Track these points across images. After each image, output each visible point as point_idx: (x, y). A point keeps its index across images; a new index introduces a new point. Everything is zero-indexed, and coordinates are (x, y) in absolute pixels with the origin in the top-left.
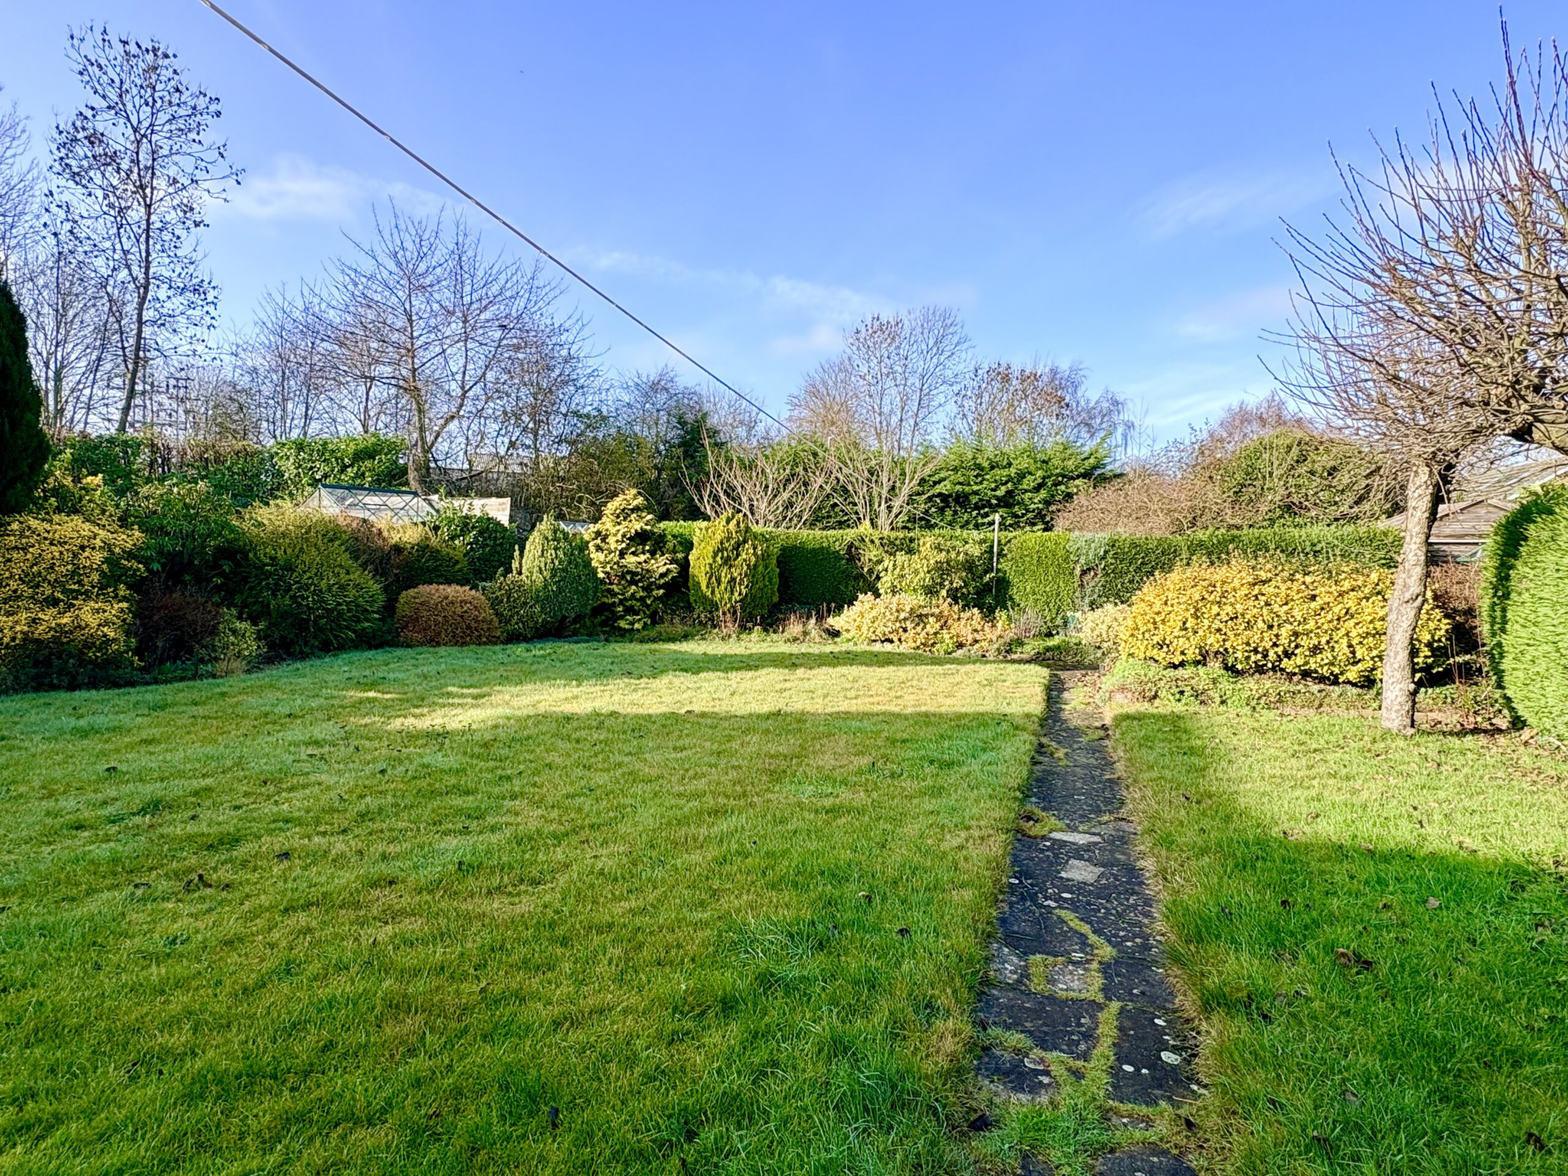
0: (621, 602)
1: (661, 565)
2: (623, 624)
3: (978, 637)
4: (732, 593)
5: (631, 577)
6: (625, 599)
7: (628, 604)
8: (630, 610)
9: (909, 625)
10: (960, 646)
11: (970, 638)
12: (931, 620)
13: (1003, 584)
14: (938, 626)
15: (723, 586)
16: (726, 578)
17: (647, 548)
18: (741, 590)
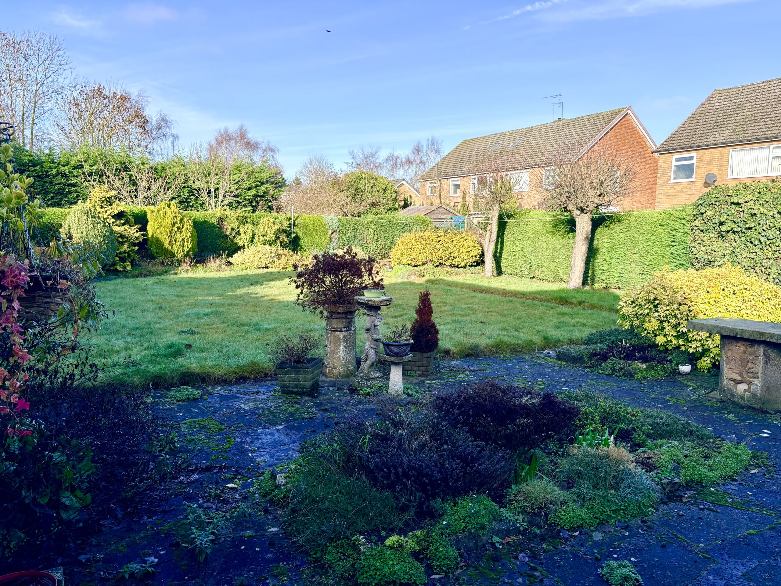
1: (134, 232)
4: (183, 247)
5: (121, 239)
6: (120, 253)
7: (122, 256)
8: (123, 260)
9: (276, 260)
12: (283, 256)
13: (297, 239)
14: (286, 259)
15: (178, 243)
16: (179, 239)
17: (123, 222)
18: (188, 245)
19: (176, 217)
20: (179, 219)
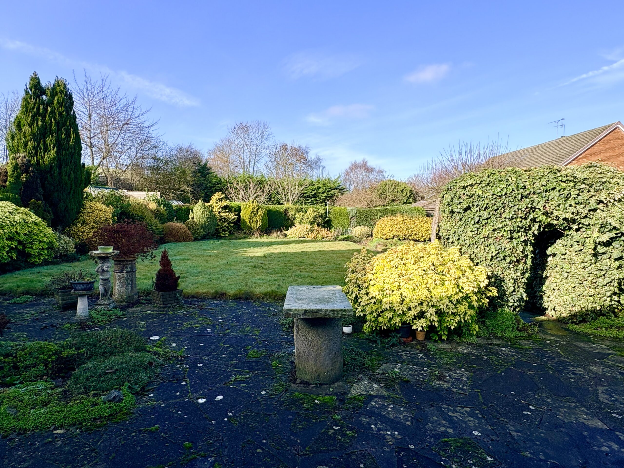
0: (221, 228)
1: (232, 216)
2: (222, 235)
3: (328, 235)
4: (257, 224)
5: (224, 220)
6: (223, 227)
7: (224, 228)
8: (224, 230)
9: (310, 233)
10: (323, 238)
11: (326, 236)
12: (315, 231)
13: (330, 221)
14: (317, 233)
15: (254, 223)
16: (255, 220)
17: (227, 211)
18: (260, 224)
19: (254, 208)
20: (256, 209)
